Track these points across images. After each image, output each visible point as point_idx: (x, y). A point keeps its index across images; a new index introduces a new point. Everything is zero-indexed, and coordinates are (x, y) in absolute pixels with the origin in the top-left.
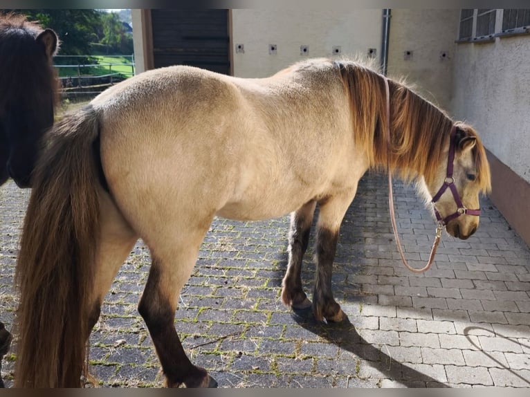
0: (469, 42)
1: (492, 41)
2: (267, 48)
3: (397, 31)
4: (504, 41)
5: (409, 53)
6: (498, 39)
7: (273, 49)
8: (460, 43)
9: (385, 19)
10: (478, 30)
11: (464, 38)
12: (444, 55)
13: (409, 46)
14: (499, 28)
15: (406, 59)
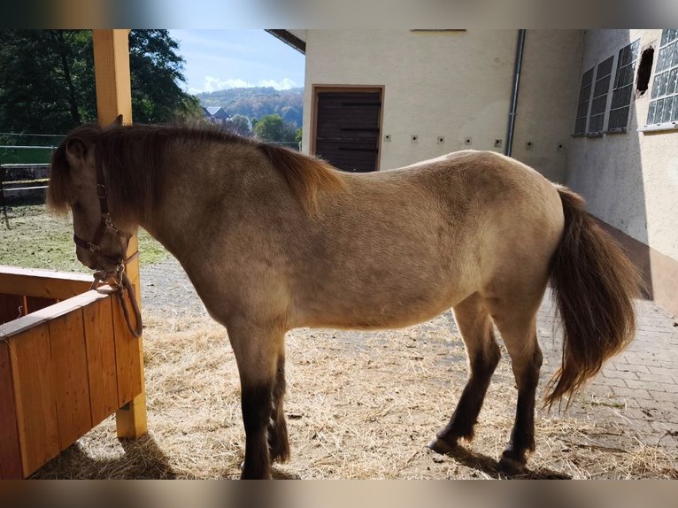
0: (582, 136)
1: (600, 136)
2: (410, 139)
3: (521, 126)
4: (609, 136)
5: (530, 144)
6: (605, 135)
7: (414, 139)
8: (574, 137)
9: (511, 116)
10: (590, 127)
11: (579, 132)
12: (560, 146)
13: (530, 138)
14: (605, 127)
15: (527, 149)
